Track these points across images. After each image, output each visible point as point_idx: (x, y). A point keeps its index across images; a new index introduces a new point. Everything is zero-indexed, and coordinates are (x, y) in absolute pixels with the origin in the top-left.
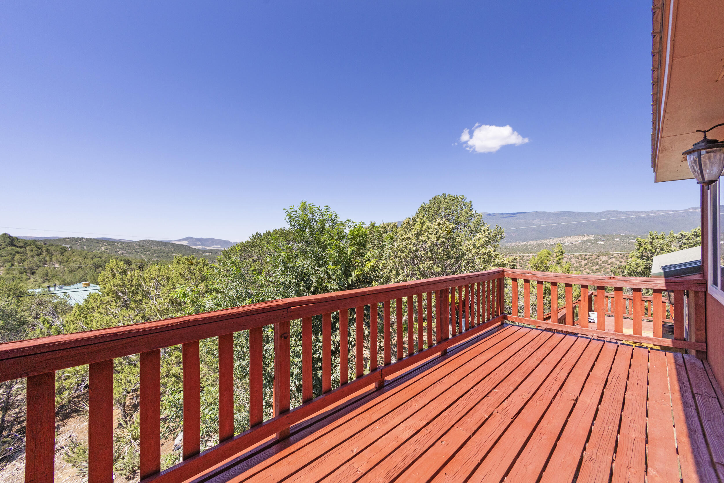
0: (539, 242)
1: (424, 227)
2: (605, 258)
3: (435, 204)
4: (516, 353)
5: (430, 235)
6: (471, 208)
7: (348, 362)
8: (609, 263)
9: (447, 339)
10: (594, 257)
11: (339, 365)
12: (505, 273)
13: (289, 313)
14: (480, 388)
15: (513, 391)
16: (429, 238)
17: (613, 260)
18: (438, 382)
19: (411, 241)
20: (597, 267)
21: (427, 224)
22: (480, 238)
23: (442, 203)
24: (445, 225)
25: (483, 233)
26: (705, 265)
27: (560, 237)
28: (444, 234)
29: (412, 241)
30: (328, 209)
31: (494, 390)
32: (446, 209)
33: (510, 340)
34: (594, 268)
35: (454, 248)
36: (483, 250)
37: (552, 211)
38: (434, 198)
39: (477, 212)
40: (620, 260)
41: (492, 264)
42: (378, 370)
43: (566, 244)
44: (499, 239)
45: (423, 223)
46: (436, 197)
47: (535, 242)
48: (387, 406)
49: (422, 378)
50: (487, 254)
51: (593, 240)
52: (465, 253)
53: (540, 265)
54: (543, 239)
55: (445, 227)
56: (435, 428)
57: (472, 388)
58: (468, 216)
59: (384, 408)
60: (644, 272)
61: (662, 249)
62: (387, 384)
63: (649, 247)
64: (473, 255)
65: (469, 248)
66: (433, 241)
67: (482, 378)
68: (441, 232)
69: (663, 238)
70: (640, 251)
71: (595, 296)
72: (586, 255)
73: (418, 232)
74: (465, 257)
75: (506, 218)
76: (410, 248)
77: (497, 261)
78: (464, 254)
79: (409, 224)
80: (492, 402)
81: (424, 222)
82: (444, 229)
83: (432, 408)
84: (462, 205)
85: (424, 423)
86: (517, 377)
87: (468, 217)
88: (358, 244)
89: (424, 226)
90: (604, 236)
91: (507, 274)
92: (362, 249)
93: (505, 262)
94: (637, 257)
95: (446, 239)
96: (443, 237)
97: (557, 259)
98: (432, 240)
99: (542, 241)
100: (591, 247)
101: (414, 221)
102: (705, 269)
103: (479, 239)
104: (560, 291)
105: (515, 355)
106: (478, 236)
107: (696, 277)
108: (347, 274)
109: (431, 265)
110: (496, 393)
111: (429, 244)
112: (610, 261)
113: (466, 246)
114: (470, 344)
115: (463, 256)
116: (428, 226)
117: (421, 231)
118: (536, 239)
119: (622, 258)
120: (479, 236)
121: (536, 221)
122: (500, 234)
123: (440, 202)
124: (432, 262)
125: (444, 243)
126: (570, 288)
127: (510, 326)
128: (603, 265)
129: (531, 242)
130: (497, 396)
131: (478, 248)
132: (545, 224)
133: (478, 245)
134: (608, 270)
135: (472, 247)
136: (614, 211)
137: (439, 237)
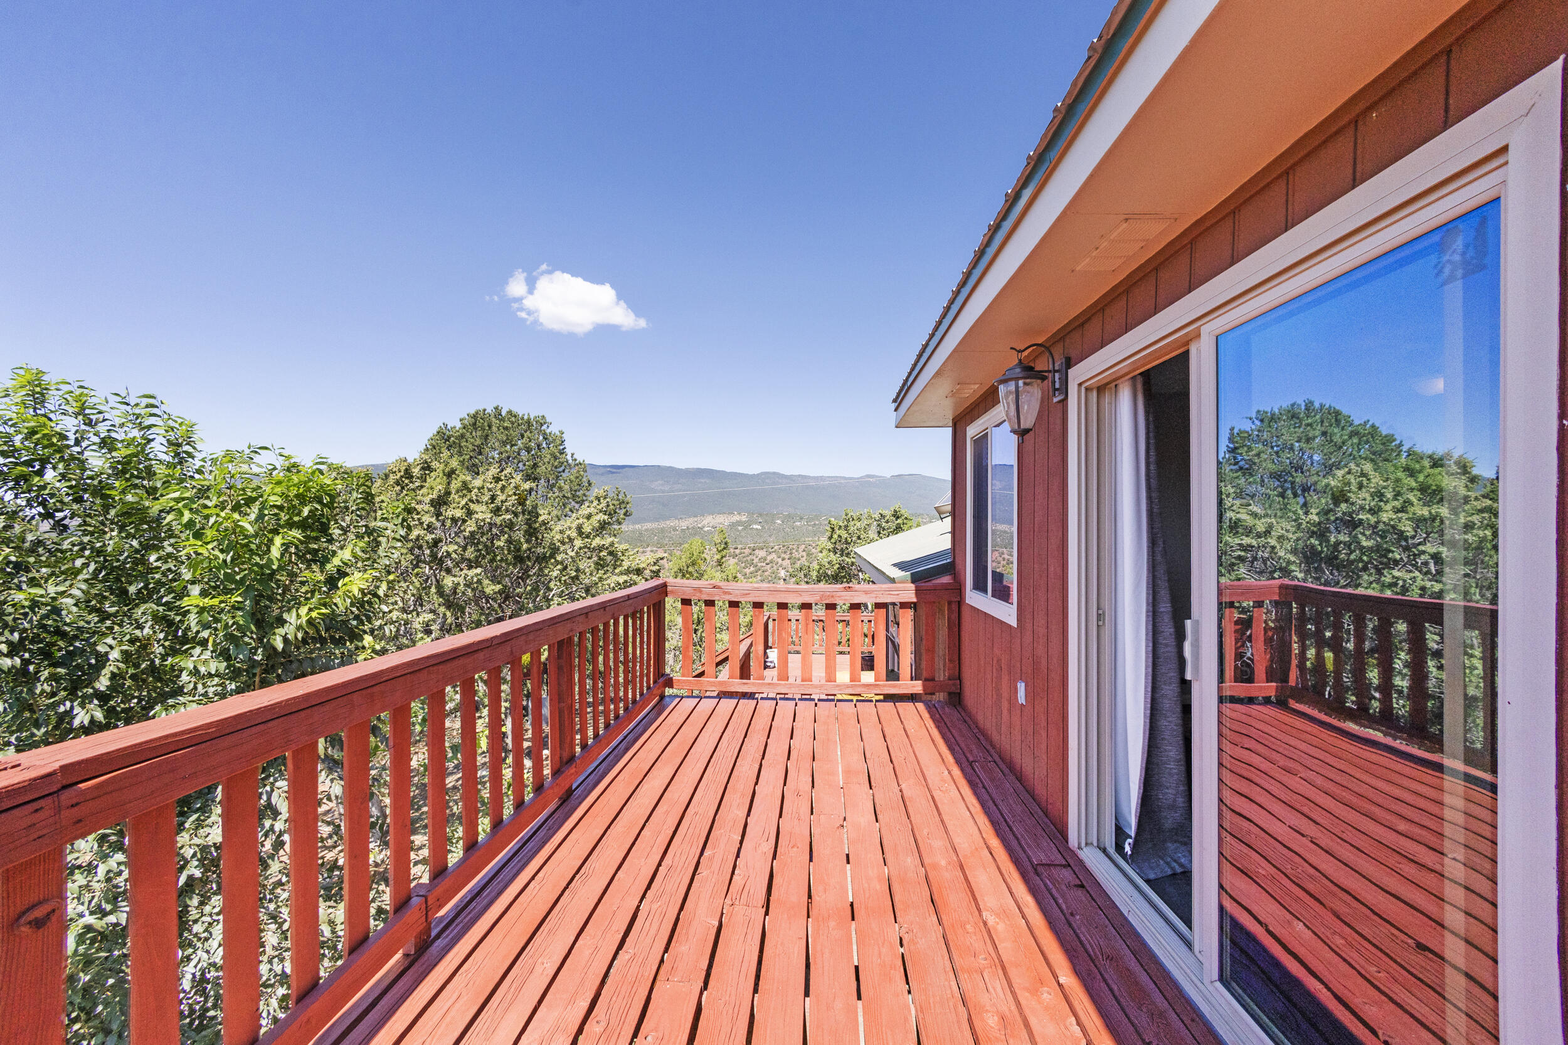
0: (663, 524)
1: (455, 485)
2: (762, 553)
3: (476, 429)
4: (711, 757)
5: (472, 506)
6: (561, 447)
7: (261, 899)
8: (768, 561)
9: (572, 758)
10: (747, 551)
11: (221, 917)
12: (669, 588)
13: (66, 814)
14: (677, 859)
15: (741, 843)
16: (470, 513)
17: (773, 556)
18: (578, 877)
19: (419, 519)
20: (752, 569)
21: (462, 477)
22: (589, 514)
23: (494, 429)
24: (512, 481)
25: (596, 503)
26: (958, 561)
27: (696, 516)
28: (510, 503)
29: (424, 519)
30: (153, 406)
31: (705, 854)
32: (504, 443)
33: (688, 732)
34: (747, 571)
35: (531, 535)
36: (597, 542)
37: (683, 467)
38: (475, 416)
39: (575, 456)
40: (783, 555)
41: (617, 571)
42: (415, 901)
43: (706, 529)
44: (622, 516)
45: (450, 474)
46: (477, 413)
47: (654, 525)
48: (461, 1002)
49: (533, 878)
50: (607, 548)
51: (745, 522)
52: (558, 550)
53: (690, 569)
54: (668, 518)
55: (512, 485)
56: (616, 1007)
57: (659, 865)
58: (556, 464)
59: (452, 1013)
60: (837, 575)
61: (859, 538)
62: (439, 929)
63: (844, 535)
64: (577, 553)
65: (569, 537)
66: (484, 520)
67: (671, 833)
68: (502, 497)
69: (859, 519)
70: (833, 541)
71: (774, 620)
72: (736, 548)
73: (439, 496)
74: (559, 558)
75: (602, 474)
76: (419, 536)
77: (626, 564)
78: (555, 550)
79: (408, 474)
80: (712, 885)
81: (453, 472)
82: (510, 490)
83: (587, 952)
84: (541, 438)
85: (585, 1005)
86: (734, 809)
87: (556, 467)
88: (303, 525)
89: (454, 481)
90: (761, 515)
91: (672, 592)
92: (317, 539)
93: (642, 566)
94: (829, 550)
95: (516, 515)
96: (507, 511)
97: (718, 557)
98: (480, 516)
99: (668, 522)
100: (743, 534)
101: (423, 469)
102: (959, 566)
103: (589, 517)
104: (722, 616)
105: (712, 760)
106: (585, 510)
107: (946, 579)
108: (264, 622)
109: (475, 580)
110: (711, 859)
111: (470, 527)
112: (769, 558)
113: (561, 532)
114: (615, 756)
115: (552, 556)
116: (464, 483)
117: (448, 493)
118: (656, 520)
119: (785, 552)
120: (588, 511)
121: (657, 485)
122: (623, 506)
123: (490, 427)
124: (479, 570)
125: (511, 525)
126: (785, 611)
127: (678, 700)
128: (759, 564)
129: (649, 525)
130: (716, 866)
131: (588, 537)
132: (673, 492)
133: (587, 529)
134: (766, 573)
135: (574, 534)
136: (774, 473)
137: (498, 509)
